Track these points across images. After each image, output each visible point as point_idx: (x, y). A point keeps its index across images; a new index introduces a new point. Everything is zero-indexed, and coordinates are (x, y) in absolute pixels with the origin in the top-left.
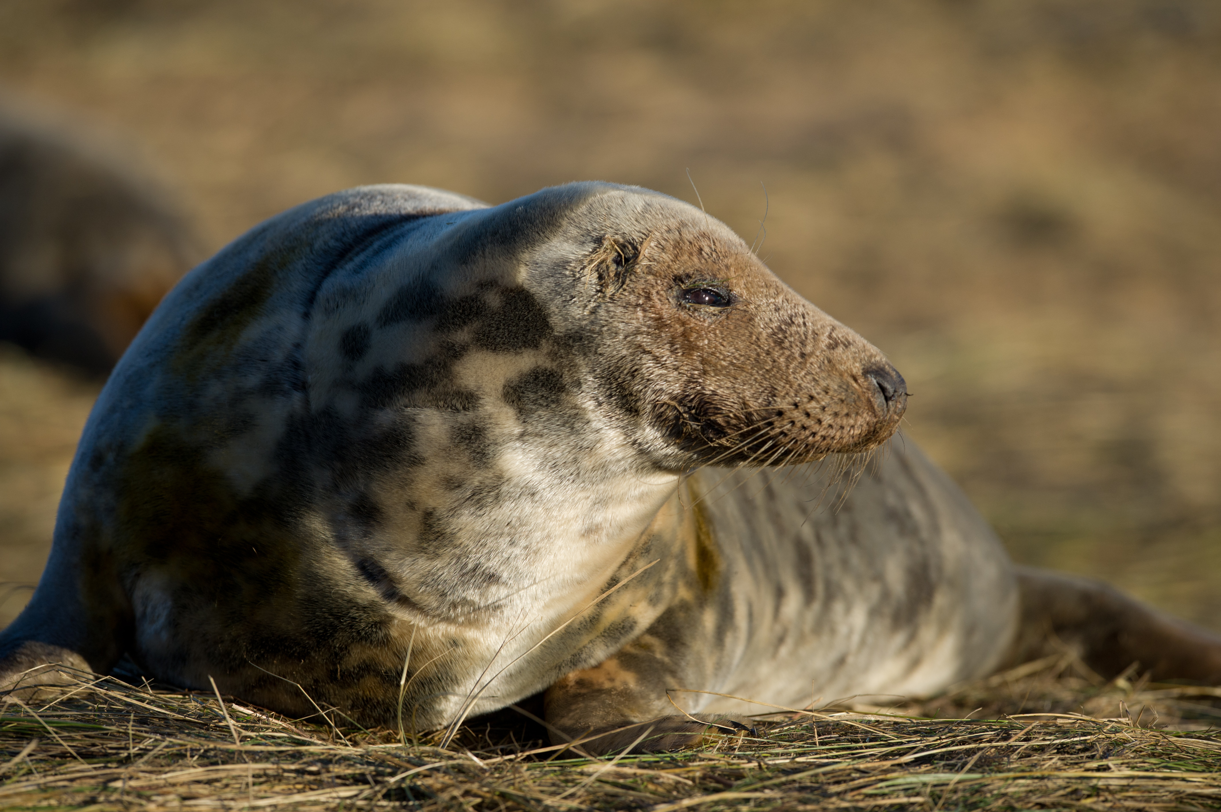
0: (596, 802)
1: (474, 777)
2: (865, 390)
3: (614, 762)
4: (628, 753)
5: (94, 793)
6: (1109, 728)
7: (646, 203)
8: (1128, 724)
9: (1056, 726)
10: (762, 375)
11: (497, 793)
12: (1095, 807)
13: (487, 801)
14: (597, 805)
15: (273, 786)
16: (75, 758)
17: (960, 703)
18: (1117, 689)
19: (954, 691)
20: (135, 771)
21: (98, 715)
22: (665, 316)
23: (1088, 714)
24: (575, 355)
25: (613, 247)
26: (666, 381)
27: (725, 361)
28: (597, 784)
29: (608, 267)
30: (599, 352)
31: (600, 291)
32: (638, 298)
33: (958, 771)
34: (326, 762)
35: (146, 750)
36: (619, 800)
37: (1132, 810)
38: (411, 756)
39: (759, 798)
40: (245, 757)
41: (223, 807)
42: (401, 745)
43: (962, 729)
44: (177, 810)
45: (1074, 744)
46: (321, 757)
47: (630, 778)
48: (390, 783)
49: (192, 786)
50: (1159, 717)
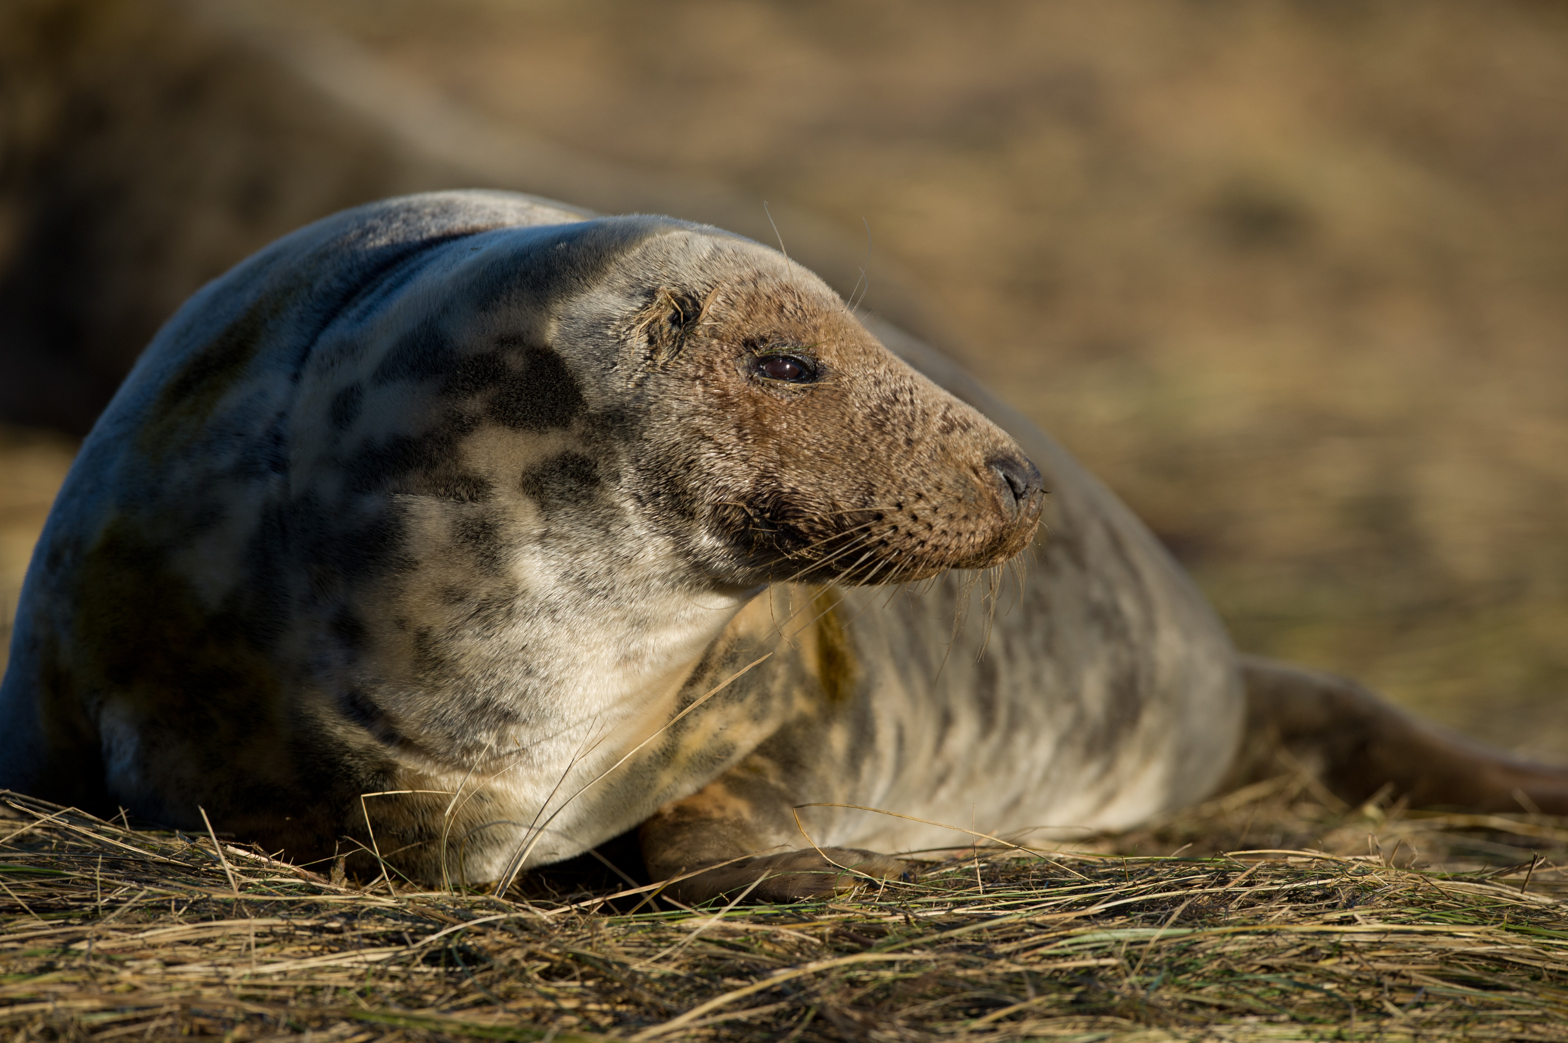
0: (696, 966)
1: (539, 935)
2: (987, 486)
3: (720, 915)
4: (737, 905)
5: (51, 958)
6: (1354, 868)
7: (715, 246)
8: (1379, 864)
9: (1288, 867)
10: (857, 468)
11: (570, 955)
12: (1337, 970)
13: (556, 965)
14: (698, 970)
15: (282, 949)
16: (27, 912)
17: (1163, 838)
18: (1364, 819)
19: (1158, 823)
20: (104, 929)
21: (57, 858)
22: (732, 393)
23: (1327, 850)
24: (615, 439)
25: (669, 301)
26: (731, 476)
27: (809, 450)
28: (699, 943)
29: (661, 327)
30: (644, 437)
31: (650, 358)
32: (698, 368)
33: (1161, 925)
34: (352, 916)
35: (117, 901)
36: (727, 963)
37: (1384, 974)
38: (458, 907)
39: (906, 960)
40: (246, 910)
41: (218, 974)
42: (445, 894)
43: (1167, 870)
44: (158, 979)
45: (1310, 889)
46: (343, 910)
47: (741, 935)
48: (431, 942)
49: (177, 948)
50: (1418, 854)
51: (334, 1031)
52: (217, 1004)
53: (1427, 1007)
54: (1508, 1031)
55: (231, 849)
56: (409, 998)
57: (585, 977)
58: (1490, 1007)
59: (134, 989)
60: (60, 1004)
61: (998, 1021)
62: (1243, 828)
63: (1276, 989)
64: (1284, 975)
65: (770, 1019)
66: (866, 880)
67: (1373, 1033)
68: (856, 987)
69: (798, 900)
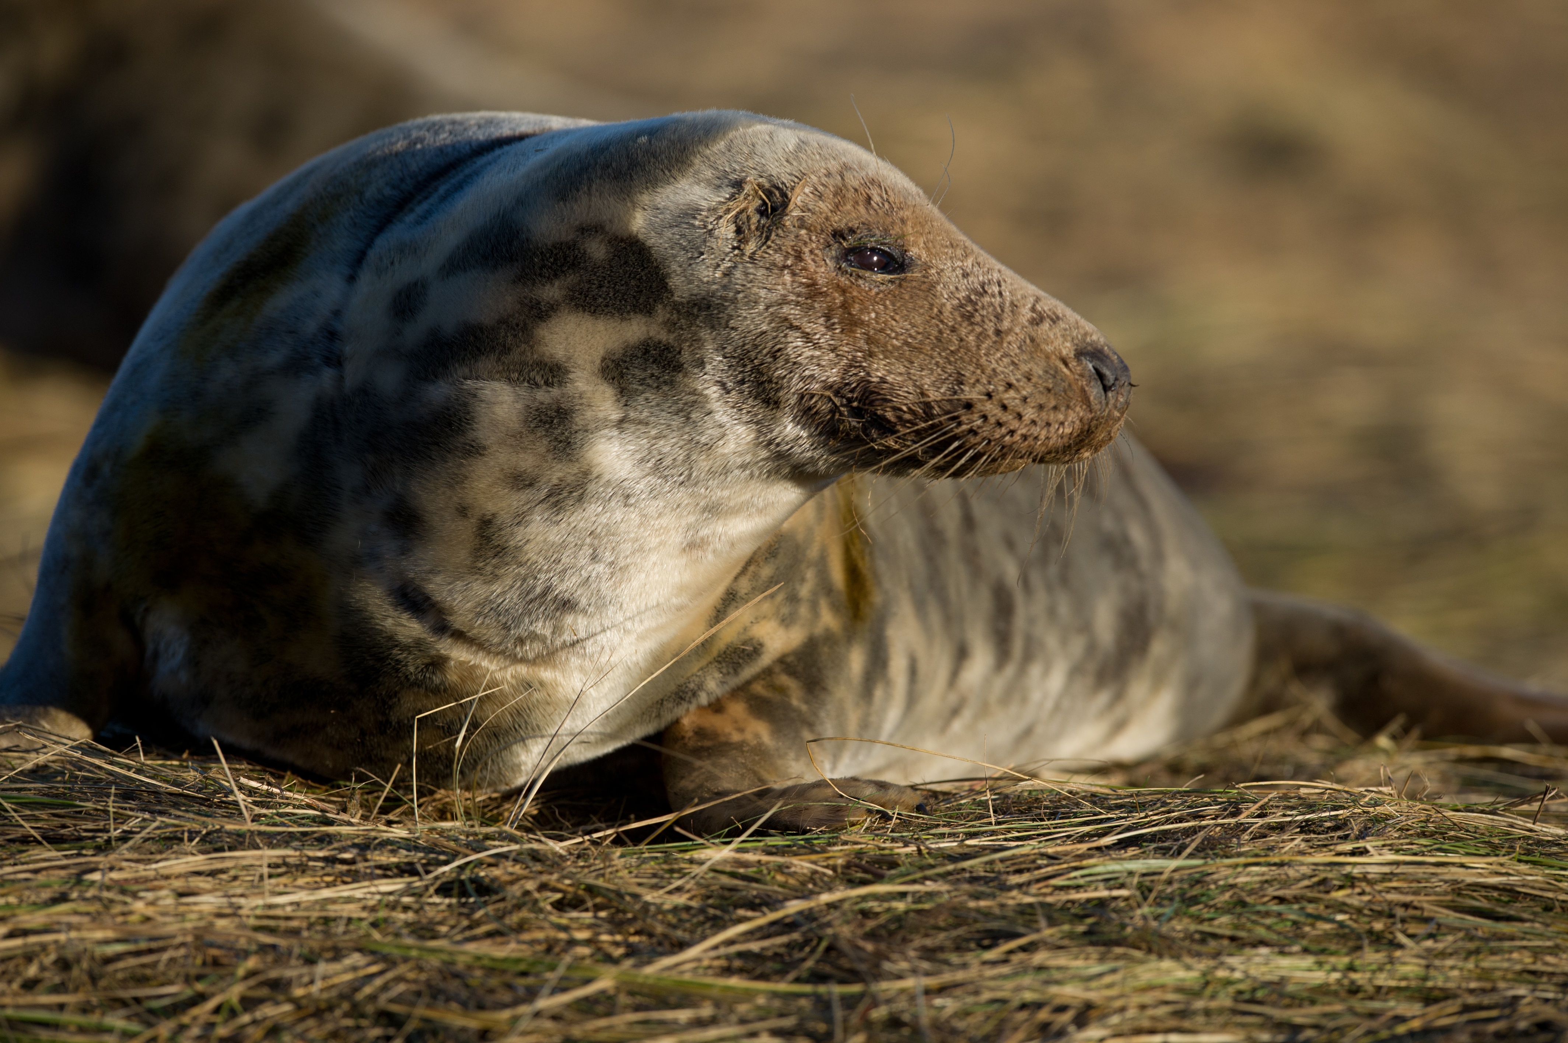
0: (709, 897)
1: (552, 866)
2: (1077, 377)
3: (733, 846)
4: (750, 836)
5: (64, 888)
6: (1367, 799)
7: (800, 139)
8: (1391, 795)
9: (1300, 798)
10: (946, 358)
11: (583, 887)
12: (1349, 901)
13: (569, 896)
14: (711, 901)
15: (295, 880)
16: (40, 843)
17: (1175, 769)
18: (1376, 750)
19: (1170, 753)
20: (117, 860)
21: (70, 789)
22: (820, 282)
23: (1339, 781)
24: (700, 327)
25: (756, 192)
26: (818, 365)
27: (897, 340)
28: (711, 875)
29: (749, 218)
30: (731, 325)
31: (738, 248)
32: (786, 258)
33: (1173, 856)
34: (364, 847)
35: (131, 832)
36: (739, 895)
37: (1397, 905)
38: (471, 838)
39: (918, 892)
40: (258, 841)
41: (231, 905)
42: (457, 824)
43: (1179, 801)
44: (171, 910)
45: (1322, 820)
46: (356, 841)
47: (753, 866)
48: (444, 873)
49: (190, 879)
50: (1430, 784)
51: (348, 962)
52: (229, 934)
53: (1439, 938)
54: (1520, 962)
55: (243, 780)
56: (422, 929)
57: (597, 908)
58: (1502, 938)
59: (147, 919)
60: (73, 934)
61: (1011, 952)
62: (1255, 759)
63: (1288, 920)
64: (1296, 907)
65: (782, 950)
66: (878, 812)
67: (1385, 964)
68: (868, 918)
69: (810, 831)
